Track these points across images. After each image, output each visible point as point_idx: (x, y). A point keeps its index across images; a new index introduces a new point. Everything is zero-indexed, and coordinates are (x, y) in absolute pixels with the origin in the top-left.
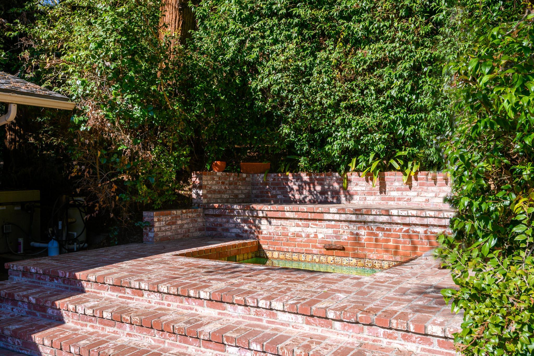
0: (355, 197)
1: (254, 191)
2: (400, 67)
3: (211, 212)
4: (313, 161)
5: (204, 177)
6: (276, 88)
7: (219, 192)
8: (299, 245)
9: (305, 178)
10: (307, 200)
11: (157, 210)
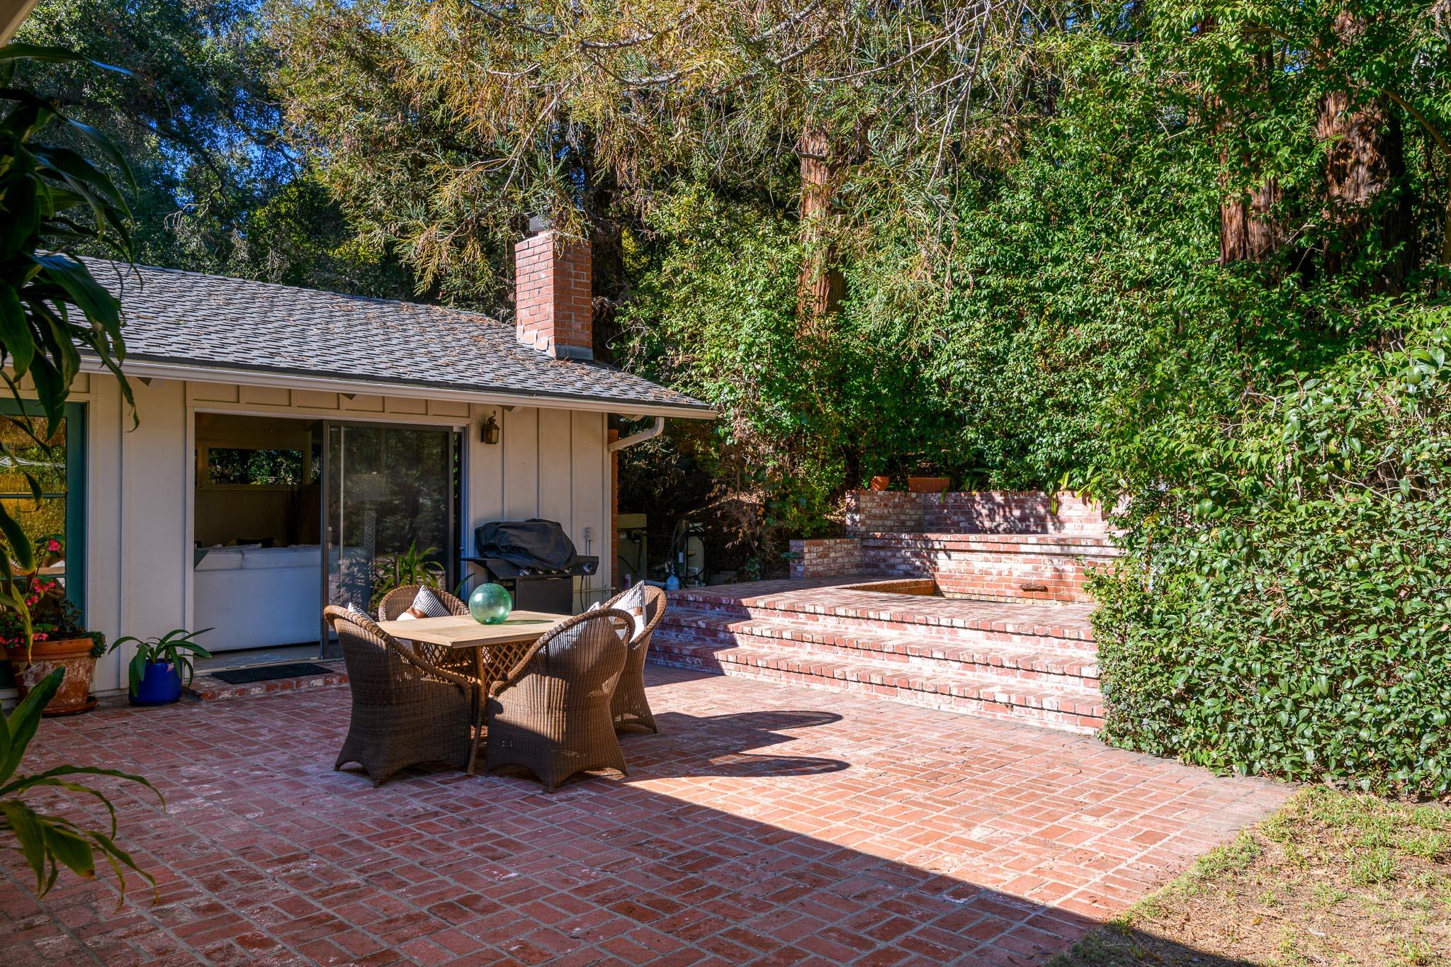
0: (1067, 525)
1: (928, 517)
2: (1124, 354)
3: (871, 543)
4: (1009, 475)
5: (862, 498)
6: (957, 379)
7: (881, 517)
8: (988, 586)
9: (999, 498)
10: (1001, 529)
11: (809, 538)
